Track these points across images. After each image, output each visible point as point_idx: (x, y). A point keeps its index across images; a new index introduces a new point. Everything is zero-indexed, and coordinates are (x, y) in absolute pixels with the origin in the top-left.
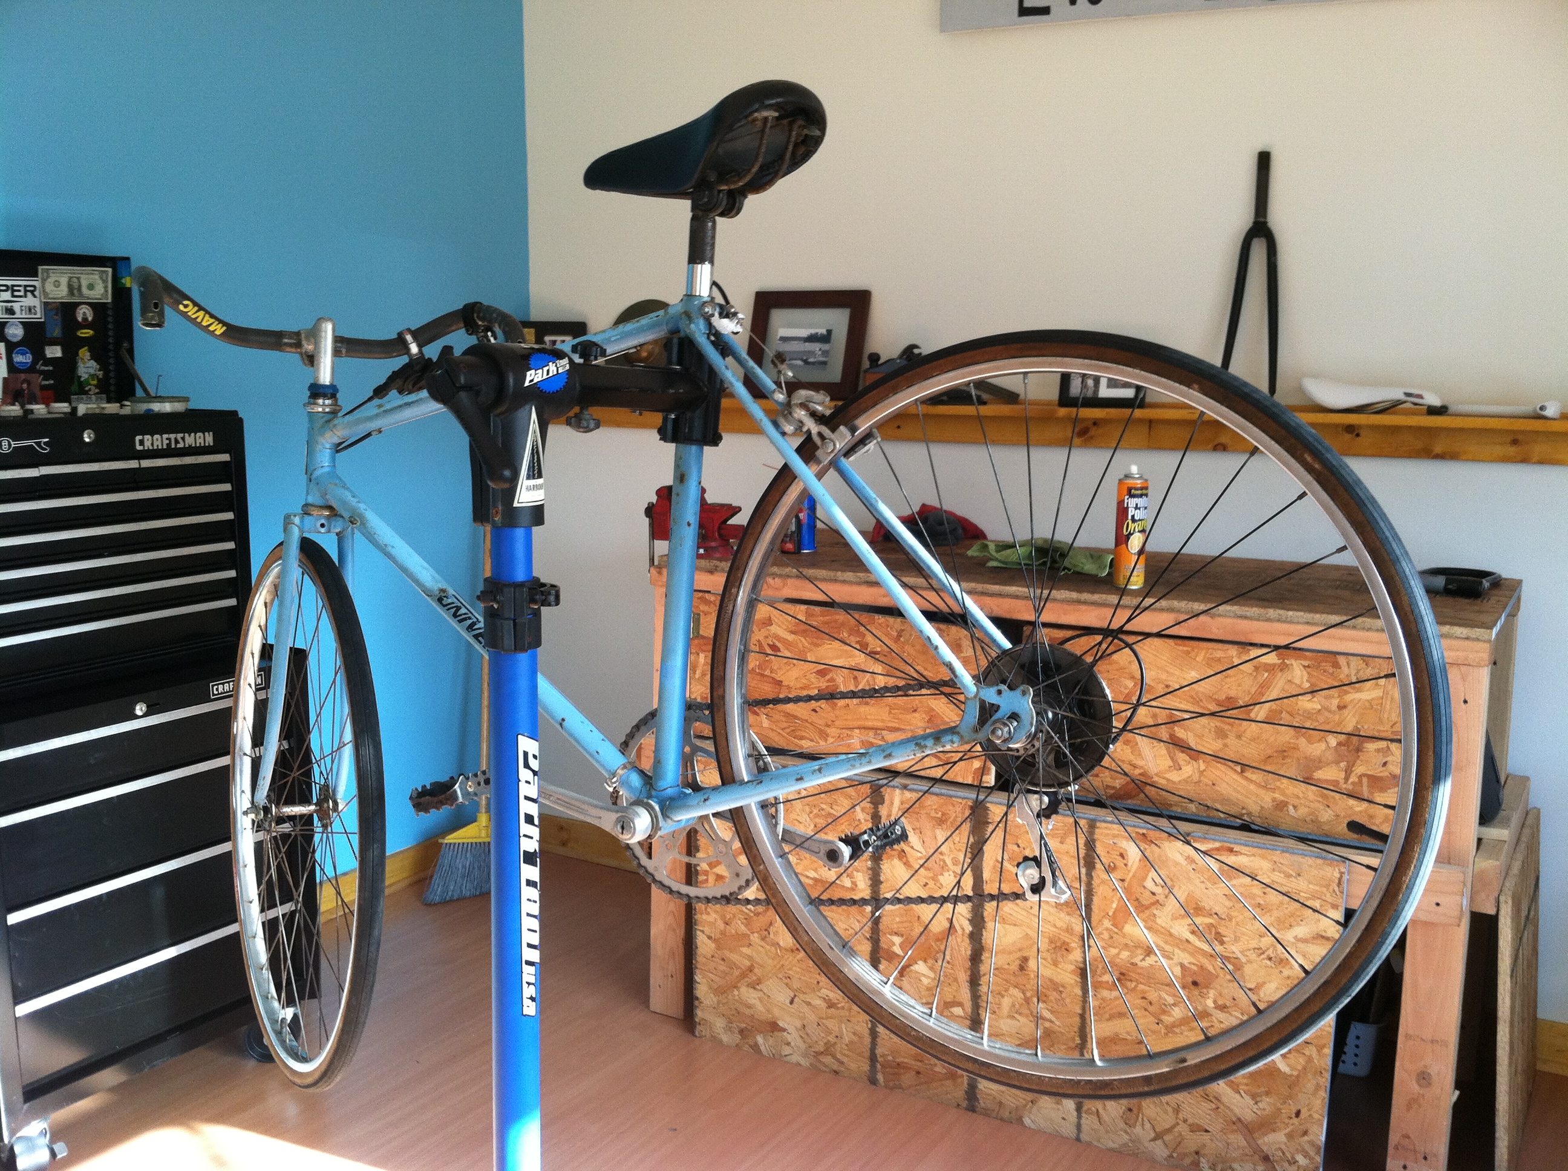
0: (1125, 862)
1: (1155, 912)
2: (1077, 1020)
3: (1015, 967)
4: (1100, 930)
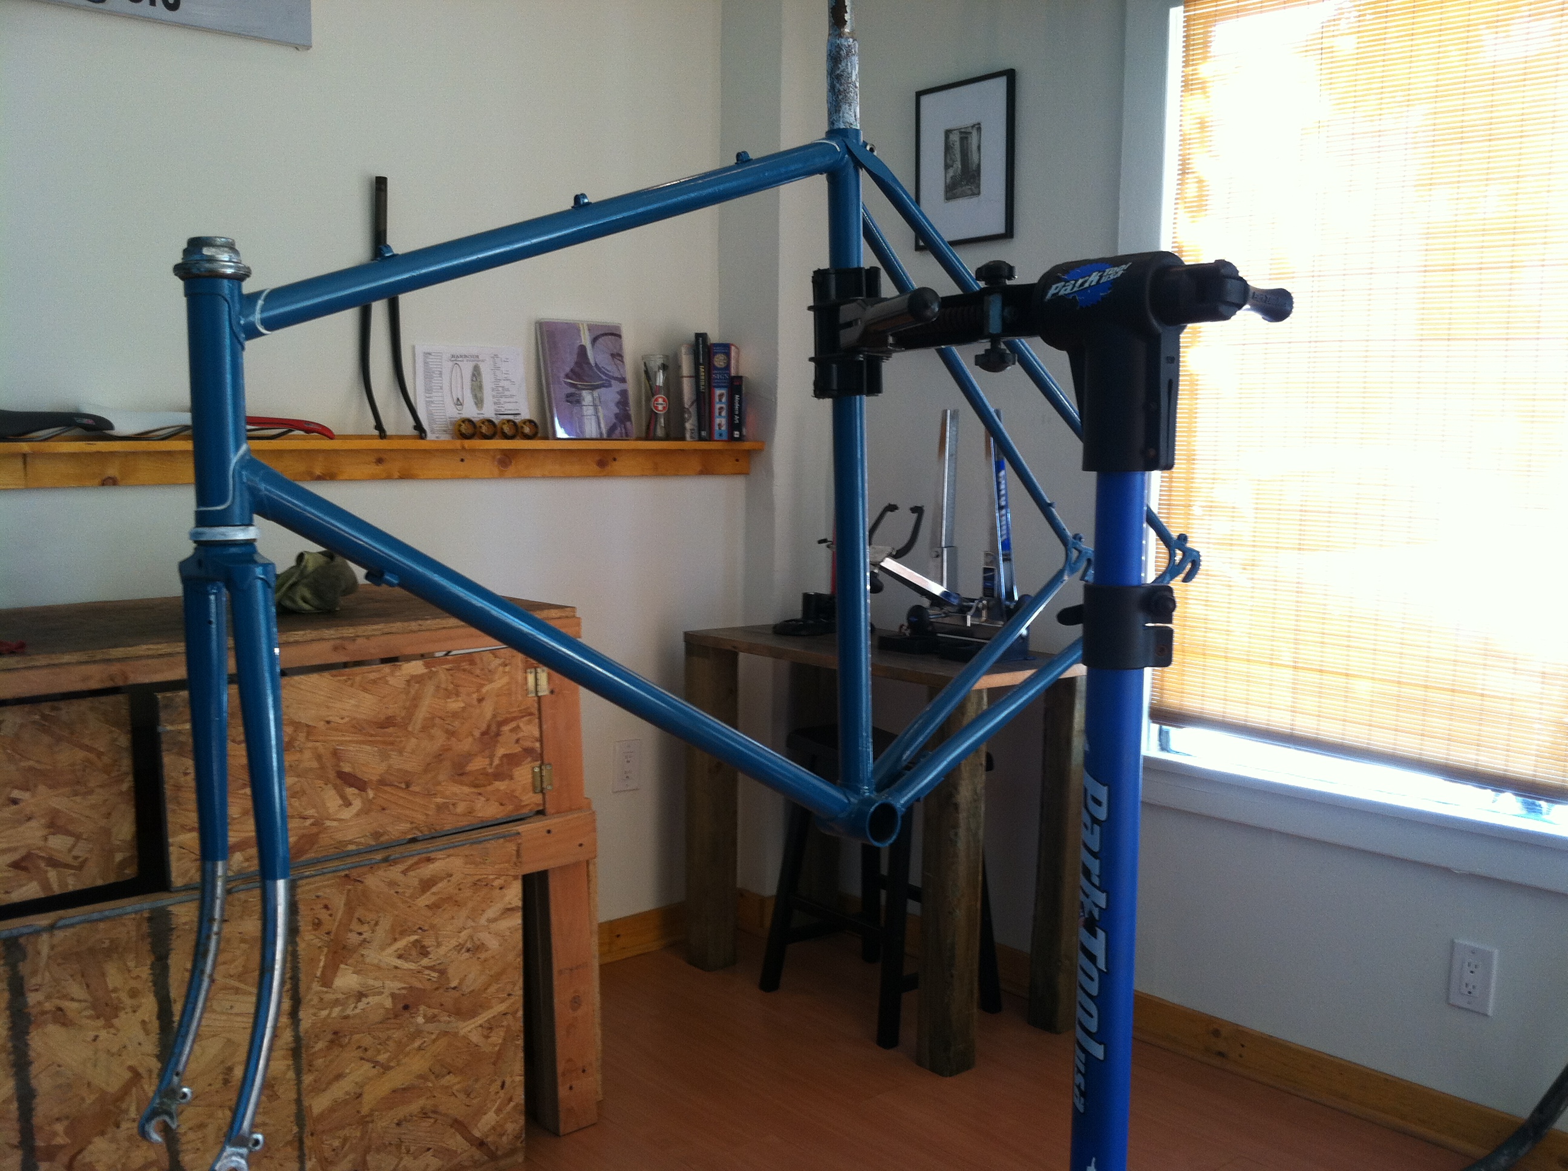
0: (329, 912)
1: (363, 952)
2: (293, 1108)
3: (218, 1085)
4: (309, 997)
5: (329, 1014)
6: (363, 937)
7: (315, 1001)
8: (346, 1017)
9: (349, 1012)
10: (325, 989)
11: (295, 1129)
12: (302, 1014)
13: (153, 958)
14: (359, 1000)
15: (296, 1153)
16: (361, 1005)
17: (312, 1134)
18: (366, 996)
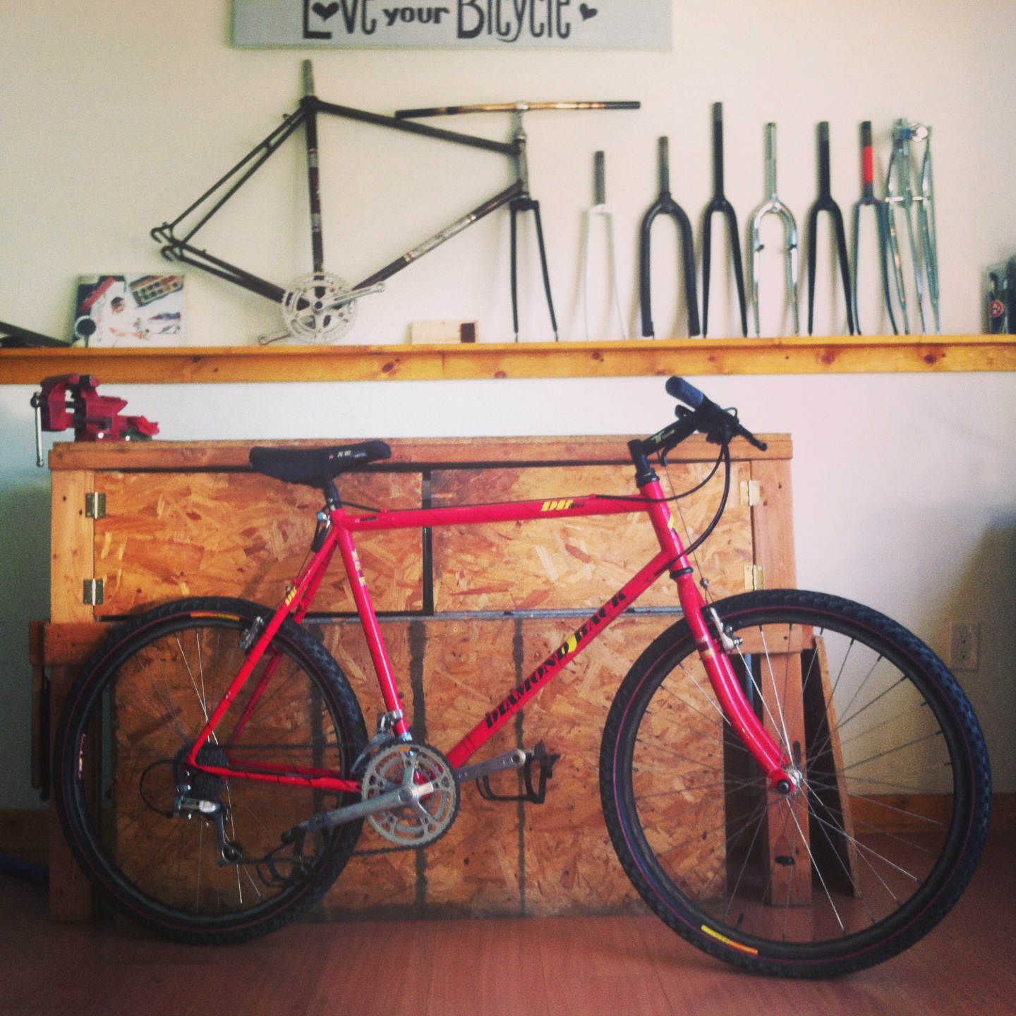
1: (576, 687)
4: (530, 715)
5: (547, 733)
6: (577, 675)
7: (536, 718)
8: (562, 739)
9: (564, 734)
10: (544, 712)
11: (517, 821)
12: (524, 727)
13: (411, 657)
14: (572, 727)
15: (517, 842)
16: (575, 731)
17: (531, 829)
18: (579, 725)
